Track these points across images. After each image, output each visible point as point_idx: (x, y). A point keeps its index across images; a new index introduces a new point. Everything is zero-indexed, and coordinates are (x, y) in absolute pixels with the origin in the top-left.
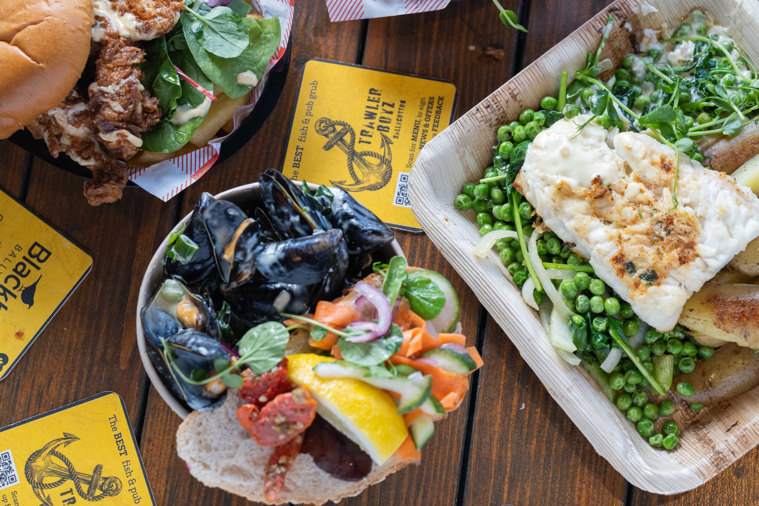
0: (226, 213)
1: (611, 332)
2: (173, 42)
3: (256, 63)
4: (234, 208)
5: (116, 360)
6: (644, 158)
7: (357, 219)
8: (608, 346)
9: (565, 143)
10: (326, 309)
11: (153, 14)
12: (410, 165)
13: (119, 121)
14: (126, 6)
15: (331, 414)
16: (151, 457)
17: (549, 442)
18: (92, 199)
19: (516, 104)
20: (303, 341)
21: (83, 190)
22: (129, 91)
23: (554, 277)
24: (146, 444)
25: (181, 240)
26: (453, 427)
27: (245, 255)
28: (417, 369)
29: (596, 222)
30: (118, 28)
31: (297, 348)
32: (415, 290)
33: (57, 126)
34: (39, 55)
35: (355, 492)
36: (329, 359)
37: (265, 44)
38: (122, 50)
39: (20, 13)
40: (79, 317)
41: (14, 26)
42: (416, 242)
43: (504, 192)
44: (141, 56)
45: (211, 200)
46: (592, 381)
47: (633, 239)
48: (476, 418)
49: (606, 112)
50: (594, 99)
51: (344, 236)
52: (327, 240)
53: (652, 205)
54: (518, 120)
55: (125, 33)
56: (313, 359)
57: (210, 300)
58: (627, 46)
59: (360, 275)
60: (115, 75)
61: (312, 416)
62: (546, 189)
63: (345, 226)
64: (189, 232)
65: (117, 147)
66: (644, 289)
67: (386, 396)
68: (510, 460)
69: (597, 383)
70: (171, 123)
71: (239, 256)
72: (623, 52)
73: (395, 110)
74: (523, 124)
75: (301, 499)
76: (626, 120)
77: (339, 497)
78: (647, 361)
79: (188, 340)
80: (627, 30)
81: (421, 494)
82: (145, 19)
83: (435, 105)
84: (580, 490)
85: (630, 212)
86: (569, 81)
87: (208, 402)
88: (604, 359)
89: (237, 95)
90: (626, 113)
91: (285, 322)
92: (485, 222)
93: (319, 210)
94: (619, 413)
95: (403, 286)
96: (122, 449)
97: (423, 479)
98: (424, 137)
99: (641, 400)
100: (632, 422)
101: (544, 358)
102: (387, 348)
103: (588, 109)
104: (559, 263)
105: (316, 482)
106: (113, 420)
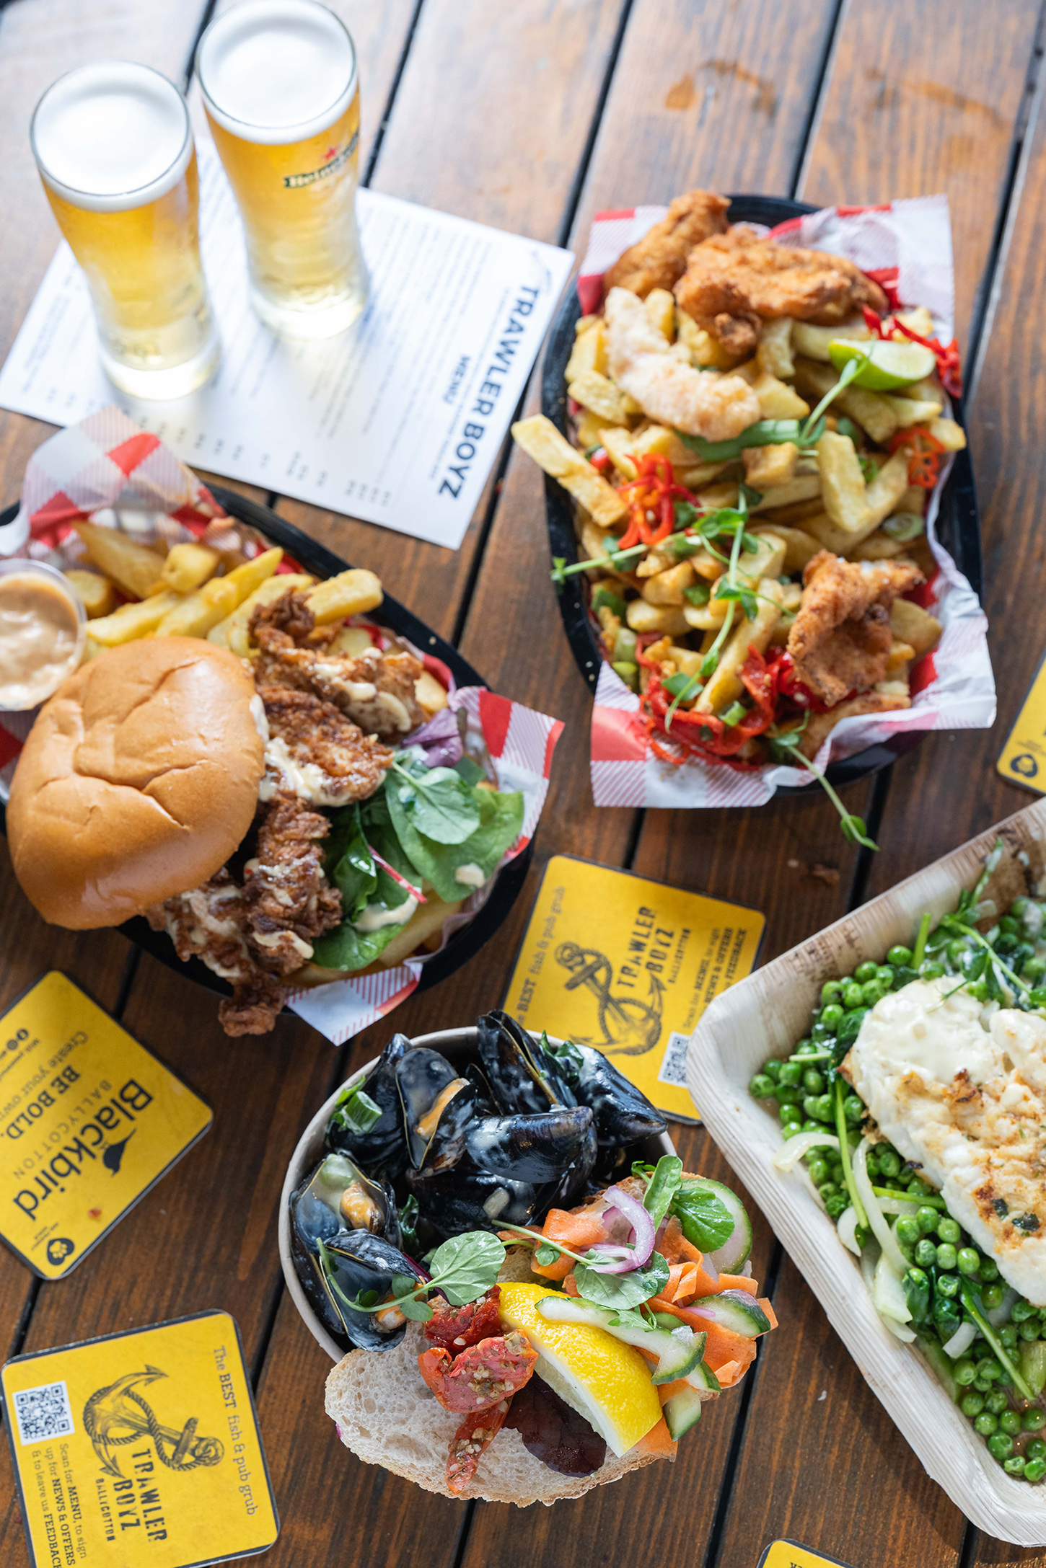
0: (428, 1067)
1: (963, 1299)
2: (369, 813)
3: (483, 854)
4: (441, 1061)
5: (233, 1265)
6: (1033, 1050)
7: (615, 1096)
8: (958, 1318)
9: (920, 1017)
10: (561, 1221)
11: (348, 769)
12: (689, 1024)
13: (285, 918)
14: (310, 755)
15: (556, 1374)
16: (270, 1415)
17: (857, 1451)
18: (231, 1026)
19: (852, 953)
20: (521, 1264)
21: (218, 1012)
22: (303, 877)
23: (887, 1210)
24: (265, 1394)
25: (357, 1098)
26: (718, 1416)
27: (452, 1131)
28: (685, 1322)
29: (956, 1135)
30: (295, 784)
31: (512, 1273)
32: (691, 1207)
33: (191, 914)
34: (184, 814)
35: (577, 1493)
36: (559, 1294)
37: (499, 828)
38: (299, 817)
39: (161, 750)
40: (184, 1197)
41: (151, 767)
42: (688, 1137)
43: (825, 1078)
44: (324, 828)
45: (407, 1048)
46: (928, 1368)
47: (1008, 1167)
48: (753, 1406)
49: (983, 978)
50: (967, 958)
51: (593, 1119)
52: (571, 1121)
53: (1039, 1120)
54: (852, 975)
55: (304, 793)
56: (536, 1292)
57: (392, 1191)
58: (1019, 885)
59: (609, 1177)
60: (286, 853)
61: (529, 1374)
62: (888, 1080)
63: (597, 1104)
64: (370, 1087)
65: (277, 955)
66: (1017, 1240)
67: (637, 1356)
68: (797, 1473)
69: (936, 1372)
70: (355, 929)
71: (444, 1131)
72: (1013, 893)
73: (674, 942)
74: (860, 981)
75: (497, 1495)
76: (1009, 991)
77: (553, 1497)
78: (1010, 1347)
79: (360, 1245)
80: (1021, 863)
81: (663, 1511)
82: (335, 776)
83: (733, 940)
84: (897, 1528)
85: (1006, 1127)
86: (932, 926)
87: (378, 1339)
88: (949, 1337)
89: (452, 898)
90: (1009, 982)
91: (499, 1233)
92: (792, 1119)
93: (561, 1077)
94: (965, 1420)
95: (673, 1200)
96: (229, 1397)
97: (668, 1488)
98: (713, 985)
99: (997, 1403)
100: (982, 1435)
101: (863, 1327)
102: (645, 1287)
103: (956, 970)
104: (895, 1189)
105: (521, 1472)
106: (220, 1353)
